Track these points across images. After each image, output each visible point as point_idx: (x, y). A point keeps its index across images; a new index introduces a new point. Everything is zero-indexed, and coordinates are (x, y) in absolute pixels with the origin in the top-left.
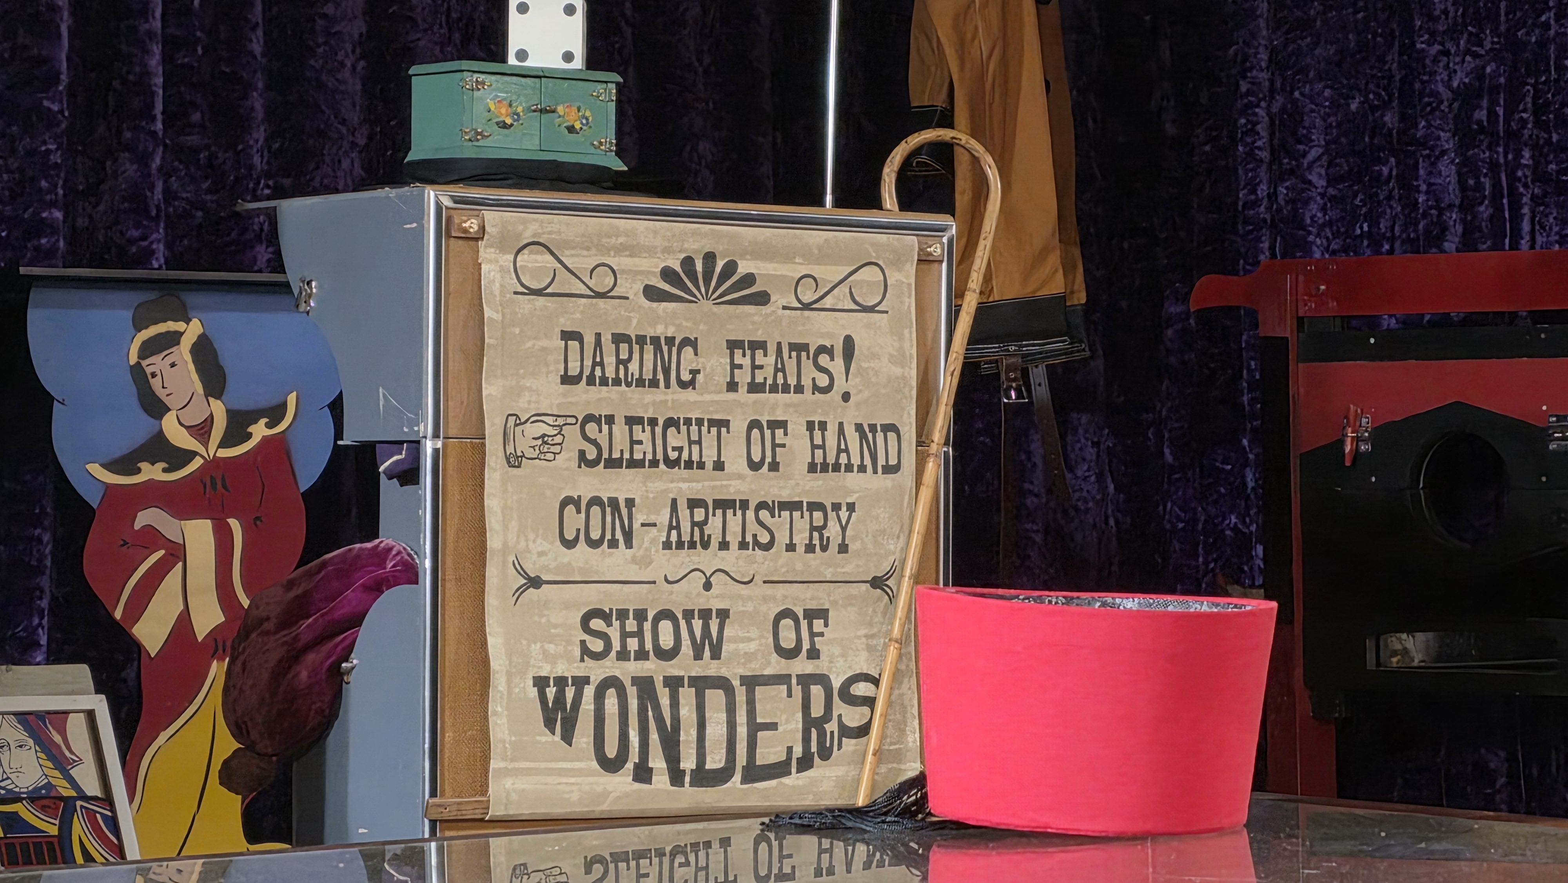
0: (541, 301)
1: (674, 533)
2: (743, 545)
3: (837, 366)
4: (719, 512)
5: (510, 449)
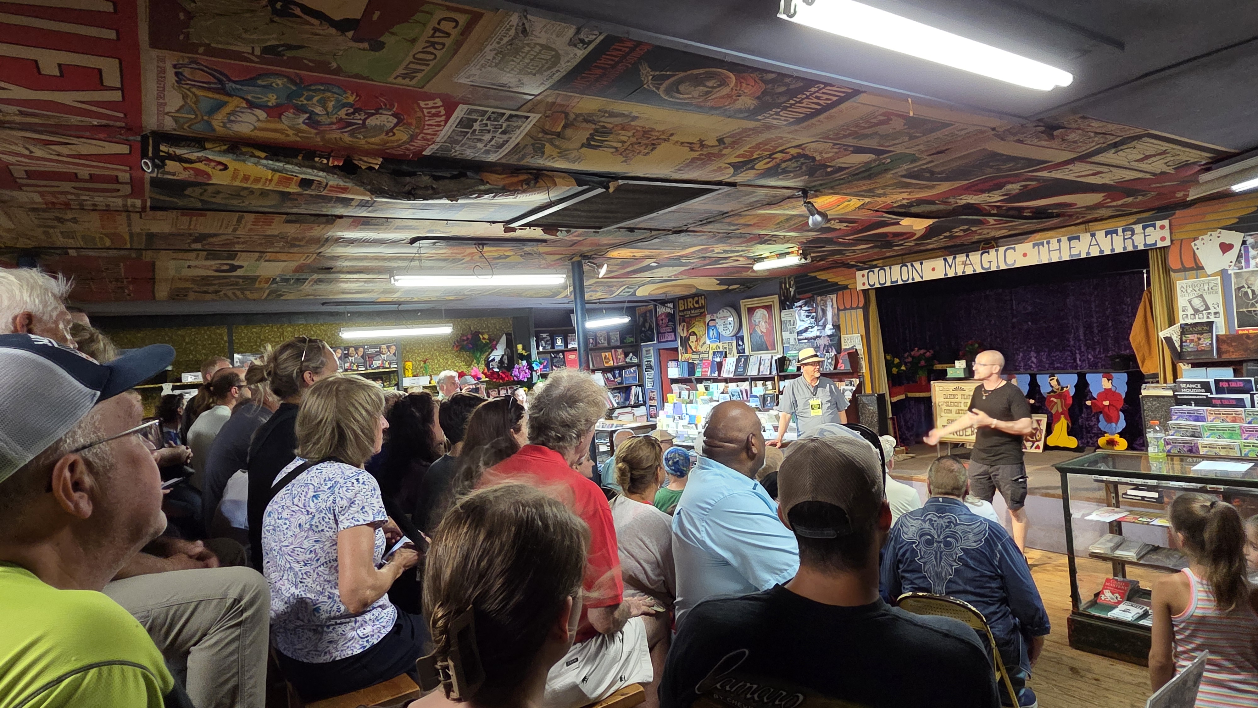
0: (941, 392)
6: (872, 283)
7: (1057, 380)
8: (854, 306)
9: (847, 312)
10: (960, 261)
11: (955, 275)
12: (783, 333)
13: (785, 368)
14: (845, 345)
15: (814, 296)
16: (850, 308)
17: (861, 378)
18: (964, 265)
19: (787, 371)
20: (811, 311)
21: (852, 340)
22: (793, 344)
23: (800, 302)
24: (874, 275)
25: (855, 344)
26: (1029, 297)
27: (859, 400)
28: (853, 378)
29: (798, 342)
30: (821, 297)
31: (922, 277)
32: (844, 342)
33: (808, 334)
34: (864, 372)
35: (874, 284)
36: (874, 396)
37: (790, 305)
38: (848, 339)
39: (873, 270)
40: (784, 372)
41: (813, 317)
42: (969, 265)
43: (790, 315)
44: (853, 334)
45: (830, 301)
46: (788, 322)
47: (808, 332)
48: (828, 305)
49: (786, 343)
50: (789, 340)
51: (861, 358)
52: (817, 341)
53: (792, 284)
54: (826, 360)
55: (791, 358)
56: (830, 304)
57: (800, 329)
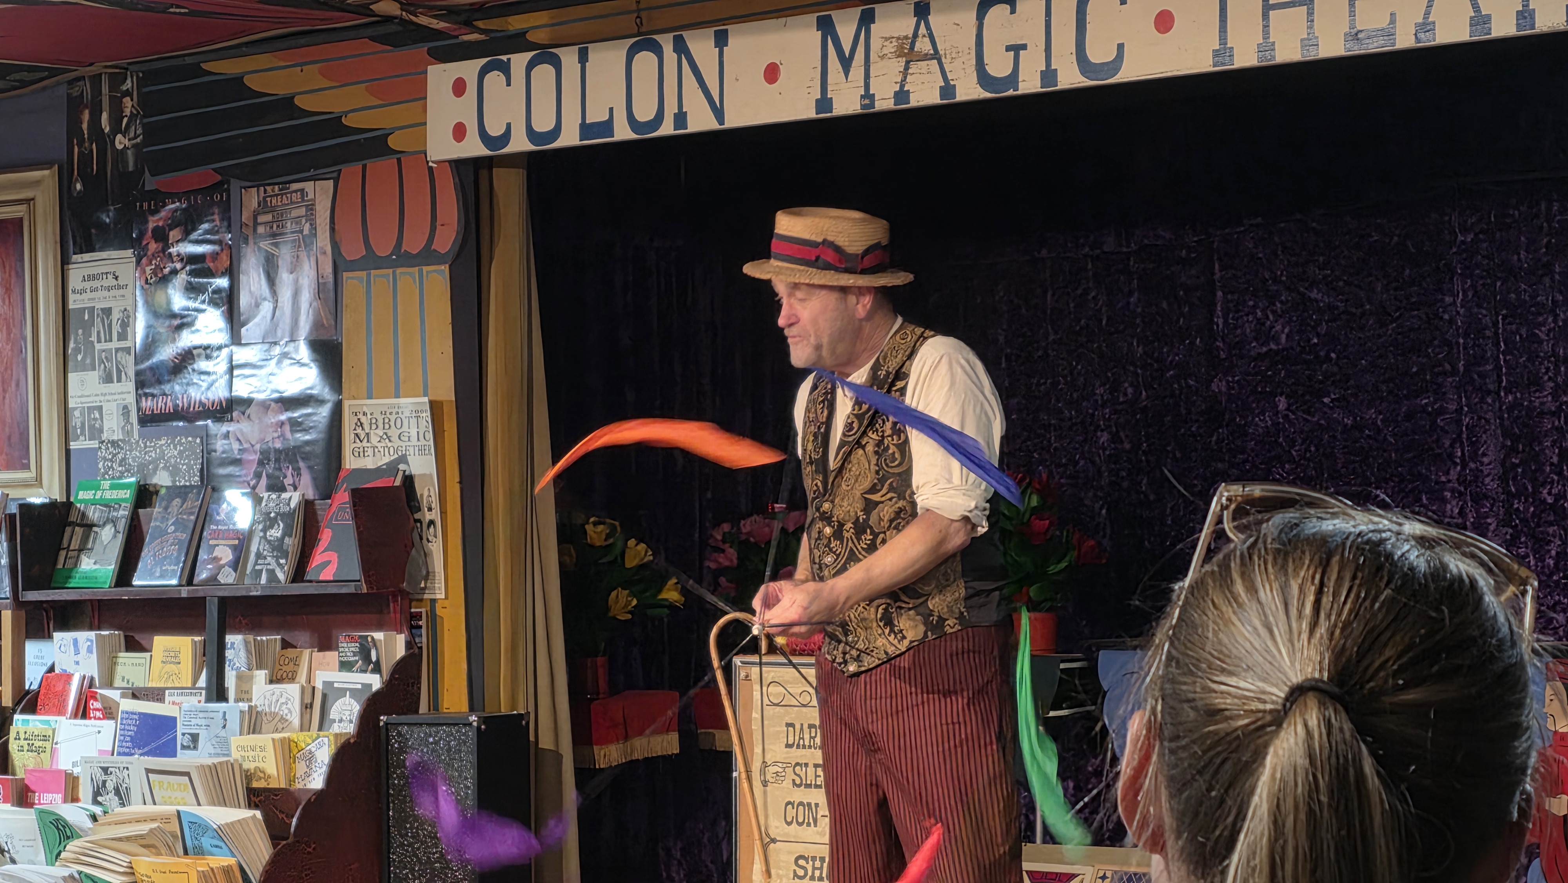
0: (778, 709)
5: (763, 778)
6: (495, 130)
8: (414, 244)
9: (381, 277)
10: (886, 39)
11: (863, 107)
12: (72, 377)
13: (60, 566)
14: (362, 453)
15: (228, 182)
16: (392, 254)
17: (421, 627)
18: (904, 59)
19: (70, 580)
20: (211, 265)
21: (392, 423)
22: (115, 438)
23: (163, 214)
24: (509, 84)
25: (404, 444)
26: (1282, 275)
27: (392, 746)
28: (379, 627)
29: (142, 427)
30: (262, 188)
31: (719, 113)
32: (353, 436)
33: (188, 384)
34: (438, 596)
35: (506, 137)
36: (465, 725)
37: (116, 222)
38: (374, 421)
39: (504, 58)
40: (53, 585)
41: (216, 296)
42: (926, 57)
43: (111, 282)
44: (397, 396)
45: (304, 213)
46: (97, 321)
47: (185, 378)
48: (290, 237)
49: (83, 433)
50: (97, 416)
51: (429, 526)
52: (231, 429)
53: (127, 112)
54: (261, 531)
55: (93, 514)
56: (301, 231)
57: (154, 360)
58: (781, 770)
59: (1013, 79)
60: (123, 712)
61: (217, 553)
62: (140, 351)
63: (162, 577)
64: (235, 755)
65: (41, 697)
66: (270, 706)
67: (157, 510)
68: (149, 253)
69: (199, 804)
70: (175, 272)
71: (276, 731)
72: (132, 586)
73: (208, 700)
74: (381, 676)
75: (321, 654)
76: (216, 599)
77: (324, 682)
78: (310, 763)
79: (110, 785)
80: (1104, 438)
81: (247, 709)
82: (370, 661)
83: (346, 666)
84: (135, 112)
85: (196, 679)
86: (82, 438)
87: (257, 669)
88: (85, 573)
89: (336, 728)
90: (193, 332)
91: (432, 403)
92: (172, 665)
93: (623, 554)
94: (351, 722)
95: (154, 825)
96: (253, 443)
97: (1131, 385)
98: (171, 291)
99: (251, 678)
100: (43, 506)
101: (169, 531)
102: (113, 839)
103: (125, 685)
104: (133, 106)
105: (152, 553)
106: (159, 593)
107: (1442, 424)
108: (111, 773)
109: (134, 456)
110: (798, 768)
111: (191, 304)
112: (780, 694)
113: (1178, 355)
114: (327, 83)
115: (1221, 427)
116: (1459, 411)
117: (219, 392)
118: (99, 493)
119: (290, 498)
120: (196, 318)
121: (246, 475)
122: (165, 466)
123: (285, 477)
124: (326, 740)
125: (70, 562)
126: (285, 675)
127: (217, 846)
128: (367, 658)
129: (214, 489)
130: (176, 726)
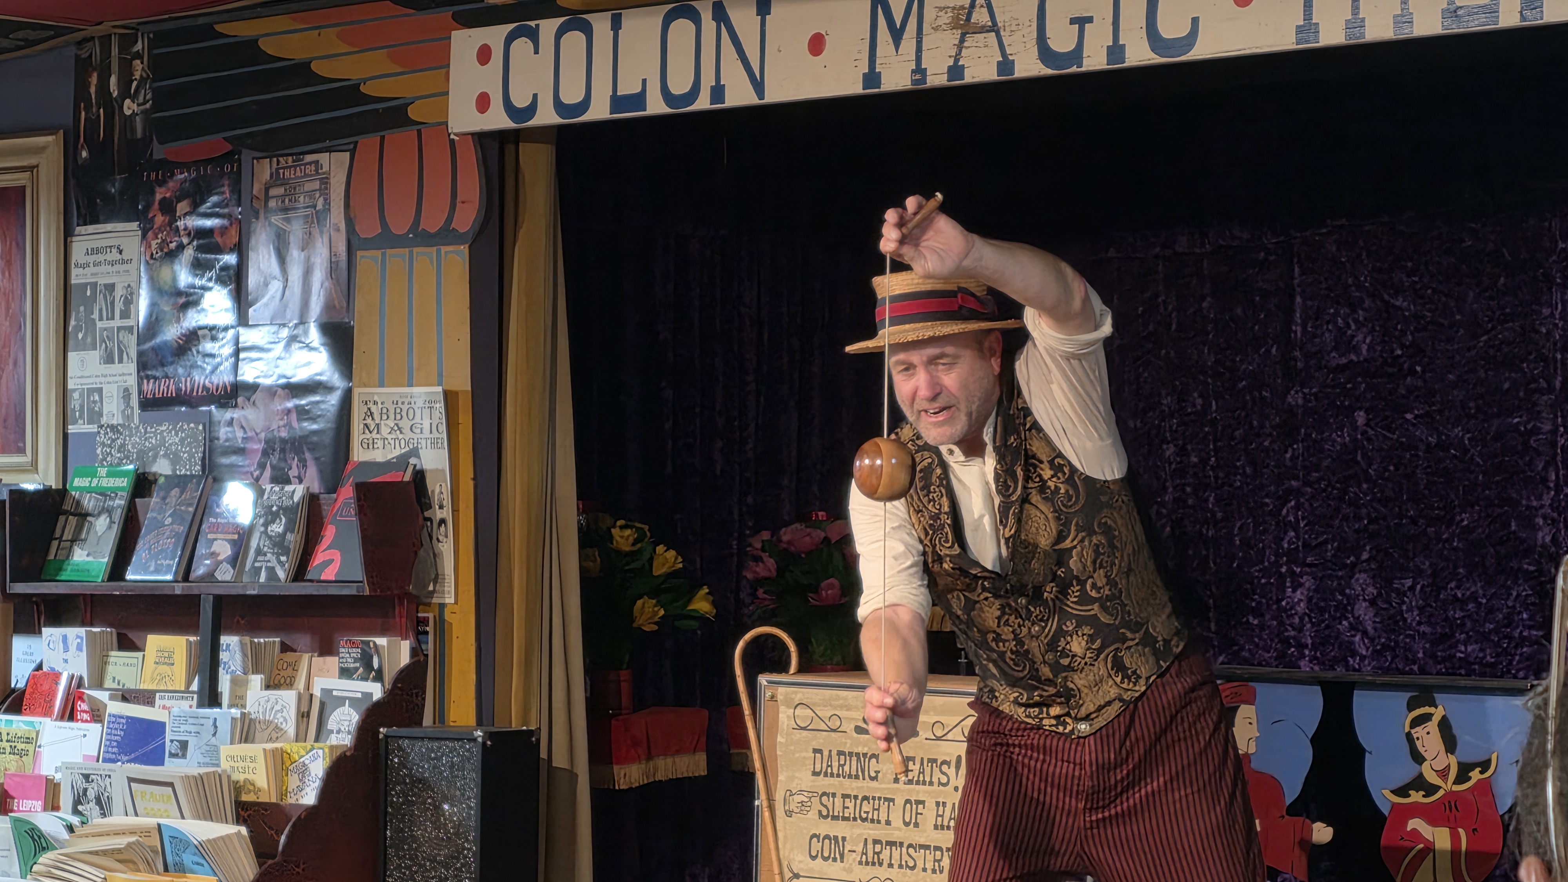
0: (805, 733)
1: (864, 856)
2: (901, 866)
3: (952, 771)
4: (888, 847)
5: (787, 808)
6: (521, 101)
7: (1445, 726)
8: (432, 223)
9: (397, 257)
10: (941, 9)
11: (914, 82)
12: (72, 356)
13: (51, 557)
14: (370, 445)
15: (240, 153)
16: (409, 232)
17: (427, 633)
18: (960, 31)
19: (61, 573)
20: (219, 239)
21: (404, 414)
22: (115, 422)
23: (171, 184)
24: (536, 52)
25: (415, 437)
26: (1366, 281)
27: (392, 761)
28: (383, 633)
29: (142, 411)
30: (275, 159)
31: (759, 86)
32: (362, 426)
33: (192, 367)
34: (447, 601)
35: (531, 110)
36: (470, 740)
37: (122, 193)
38: (385, 411)
39: (532, 24)
40: (43, 577)
41: (223, 273)
42: (983, 30)
43: (114, 255)
44: (410, 385)
45: (318, 187)
46: (100, 298)
47: (189, 361)
48: (302, 213)
49: (81, 417)
50: (97, 398)
51: (440, 525)
52: (235, 416)
53: (137, 75)
54: (263, 525)
55: (89, 503)
56: (315, 207)
57: (158, 340)
58: (806, 800)
59: (1077, 55)
60: (110, 715)
61: (216, 547)
62: (143, 329)
63: (157, 571)
64: (225, 765)
65: (27, 696)
66: (264, 713)
67: (154, 500)
68: (155, 227)
69: (183, 817)
70: (181, 247)
71: (270, 740)
72: (125, 580)
73: (200, 705)
74: (383, 685)
75: (321, 659)
76: (211, 597)
77: (322, 689)
78: (303, 776)
79: (91, 794)
80: (1170, 451)
81: (239, 716)
82: (372, 669)
83: (345, 673)
84: (144, 75)
85: (189, 683)
86: (80, 422)
87: (253, 673)
88: (77, 565)
89: (334, 740)
90: (199, 312)
91: (446, 393)
92: (165, 666)
93: (651, 560)
94: (349, 733)
95: (133, 839)
96: (258, 431)
97: (1200, 396)
98: (177, 267)
99: (246, 683)
100: (37, 492)
101: (166, 523)
102: (90, 853)
103: (115, 686)
104: (143, 68)
105: (147, 546)
106: (153, 588)
107: (1534, 445)
108: (93, 781)
109: (133, 443)
110: (824, 798)
111: (198, 282)
112: (807, 716)
113: (1250, 364)
114: (345, 48)
115: (1297, 443)
116: (1554, 432)
117: (224, 377)
118: (95, 481)
119: (294, 492)
120: (202, 296)
121: (248, 466)
122: (166, 453)
123: (291, 468)
124: (320, 752)
125: (62, 554)
126: (282, 681)
127: (198, 864)
128: (368, 666)
129: (215, 480)
130: (164, 732)
